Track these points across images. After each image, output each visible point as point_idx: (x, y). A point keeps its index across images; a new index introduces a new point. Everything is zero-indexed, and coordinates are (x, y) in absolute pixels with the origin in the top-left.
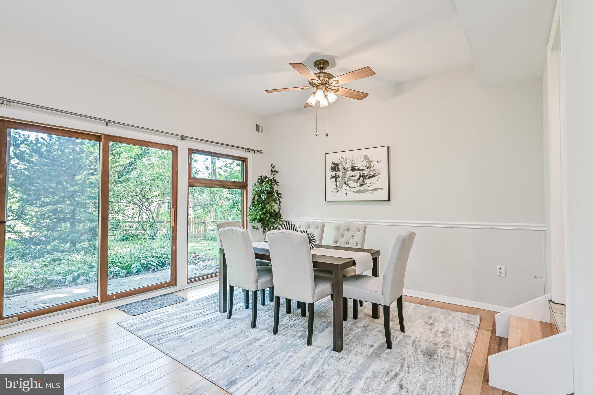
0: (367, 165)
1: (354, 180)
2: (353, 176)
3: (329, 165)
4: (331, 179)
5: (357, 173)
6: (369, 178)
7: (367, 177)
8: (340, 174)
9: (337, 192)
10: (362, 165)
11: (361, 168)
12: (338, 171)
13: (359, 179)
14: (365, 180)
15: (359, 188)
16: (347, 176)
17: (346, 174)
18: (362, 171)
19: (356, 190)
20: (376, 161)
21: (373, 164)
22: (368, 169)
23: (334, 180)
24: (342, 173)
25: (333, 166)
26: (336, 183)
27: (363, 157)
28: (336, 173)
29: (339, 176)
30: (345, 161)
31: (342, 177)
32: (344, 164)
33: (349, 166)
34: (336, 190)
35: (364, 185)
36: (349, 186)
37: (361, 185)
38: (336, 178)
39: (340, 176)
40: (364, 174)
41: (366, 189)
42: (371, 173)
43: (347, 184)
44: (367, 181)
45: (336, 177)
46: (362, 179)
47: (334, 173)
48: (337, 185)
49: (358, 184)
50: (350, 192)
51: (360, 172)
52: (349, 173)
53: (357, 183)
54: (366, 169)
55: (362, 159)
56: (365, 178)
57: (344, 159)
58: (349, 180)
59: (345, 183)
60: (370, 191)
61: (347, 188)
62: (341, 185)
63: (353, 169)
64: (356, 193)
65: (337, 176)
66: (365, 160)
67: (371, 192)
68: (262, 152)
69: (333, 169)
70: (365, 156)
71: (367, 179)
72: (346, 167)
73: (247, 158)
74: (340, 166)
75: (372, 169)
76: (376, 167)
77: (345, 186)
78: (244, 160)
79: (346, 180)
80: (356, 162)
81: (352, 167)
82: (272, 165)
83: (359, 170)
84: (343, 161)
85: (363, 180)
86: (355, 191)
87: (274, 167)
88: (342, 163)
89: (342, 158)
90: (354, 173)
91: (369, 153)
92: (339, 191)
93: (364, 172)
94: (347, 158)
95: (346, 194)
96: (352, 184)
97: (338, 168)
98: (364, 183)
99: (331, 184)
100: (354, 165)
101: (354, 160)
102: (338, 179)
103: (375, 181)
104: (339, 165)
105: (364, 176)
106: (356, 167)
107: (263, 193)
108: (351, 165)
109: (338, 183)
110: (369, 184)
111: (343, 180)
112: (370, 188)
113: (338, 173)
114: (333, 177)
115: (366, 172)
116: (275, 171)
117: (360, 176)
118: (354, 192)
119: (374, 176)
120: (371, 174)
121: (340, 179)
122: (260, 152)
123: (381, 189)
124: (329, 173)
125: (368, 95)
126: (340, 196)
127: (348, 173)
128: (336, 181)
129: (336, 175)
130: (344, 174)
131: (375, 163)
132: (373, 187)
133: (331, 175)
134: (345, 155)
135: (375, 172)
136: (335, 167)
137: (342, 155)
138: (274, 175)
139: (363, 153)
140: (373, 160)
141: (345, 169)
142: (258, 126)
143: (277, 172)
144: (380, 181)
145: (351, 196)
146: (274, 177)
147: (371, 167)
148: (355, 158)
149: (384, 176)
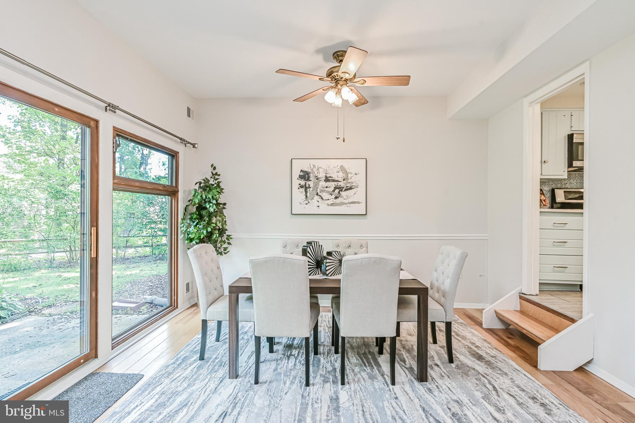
0: (343, 176)
1: (328, 192)
2: (327, 187)
3: (297, 173)
4: (298, 189)
5: (332, 185)
6: (346, 190)
7: (344, 189)
8: (311, 184)
9: (306, 204)
10: (339, 176)
11: (337, 179)
12: (308, 180)
13: (334, 191)
14: (341, 192)
15: (334, 201)
16: (320, 187)
17: (319, 184)
18: (338, 183)
19: (330, 202)
20: (354, 173)
21: (350, 175)
22: (345, 181)
23: (303, 190)
24: (314, 182)
25: (302, 174)
26: (306, 194)
27: (339, 167)
28: (306, 183)
29: (309, 186)
30: (318, 169)
31: (314, 187)
32: (316, 173)
33: (322, 175)
34: (306, 202)
35: (339, 198)
36: (322, 198)
37: (336, 198)
38: (306, 188)
39: (312, 186)
40: (340, 185)
41: (342, 201)
42: (348, 185)
43: (320, 196)
44: (343, 193)
45: (305, 186)
46: (337, 191)
47: (303, 182)
48: (306, 196)
49: (333, 197)
50: (323, 205)
51: (336, 183)
52: (322, 184)
53: (332, 195)
54: (342, 180)
55: (338, 170)
56: (342, 190)
57: (316, 167)
58: (322, 191)
59: (317, 194)
60: (346, 204)
61: (320, 200)
62: (312, 196)
63: (327, 180)
64: (331, 205)
65: (307, 186)
66: (342, 170)
67: (348, 205)
68: (196, 146)
69: (301, 177)
70: (342, 166)
71: (343, 191)
72: (319, 176)
73: (178, 153)
74: (311, 175)
75: (349, 181)
76: (353, 179)
77: (316, 198)
78: (173, 155)
79: (319, 191)
80: (330, 172)
81: (326, 177)
82: (212, 165)
83: (334, 181)
84: (315, 170)
85: (339, 193)
86: (330, 204)
87: (215, 168)
88: (313, 172)
89: (314, 166)
90: (328, 184)
91: (347, 164)
92: (309, 203)
93: (340, 183)
94: (319, 166)
95: (319, 207)
96: (325, 195)
97: (309, 177)
98: (340, 195)
99: (299, 195)
100: (328, 175)
101: (328, 169)
102: (308, 189)
103: (352, 194)
104: (309, 174)
105: (340, 189)
106: (330, 177)
107: (210, 202)
108: (324, 175)
109: (308, 195)
110: (346, 197)
111: (315, 191)
112: (346, 201)
113: (308, 183)
114: (302, 187)
115: (342, 184)
116: (216, 174)
117: (336, 188)
118: (328, 204)
119: (351, 188)
120: (348, 187)
121: (311, 189)
122: (194, 145)
123: (359, 203)
124: (297, 182)
125: (367, 102)
126: (312, 208)
127: (320, 183)
128: (306, 192)
129: (305, 185)
130: (316, 185)
131: (352, 175)
132: (350, 201)
133: (300, 184)
134: (317, 163)
135: (352, 185)
136: (305, 176)
137: (313, 162)
138: (218, 179)
139: (339, 163)
140: (351, 171)
141: (317, 179)
142: (189, 109)
143: (219, 175)
144: (358, 194)
145: (324, 209)
146: (219, 183)
147: (348, 179)
148: (329, 167)
149: (361, 190)
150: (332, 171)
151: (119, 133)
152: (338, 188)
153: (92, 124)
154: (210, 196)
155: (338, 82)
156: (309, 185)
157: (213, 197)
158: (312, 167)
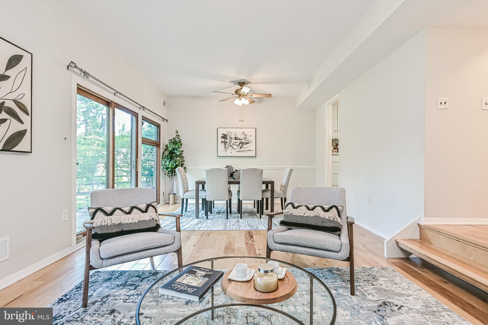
0: (244, 137)
1: (236, 145)
2: (236, 143)
3: (220, 135)
4: (221, 143)
5: (239, 141)
6: (245, 144)
7: (244, 144)
8: (228, 141)
10: (242, 137)
11: (241, 138)
12: (226, 139)
13: (239, 144)
14: (243, 145)
15: (240, 149)
16: (232, 142)
19: (237, 150)
20: (249, 135)
21: (247, 137)
25: (223, 136)
26: (225, 146)
27: (242, 132)
28: (225, 140)
30: (231, 133)
31: (229, 142)
32: (230, 135)
33: (233, 136)
34: (225, 150)
35: (242, 148)
36: (233, 148)
37: (241, 148)
38: (225, 143)
39: (228, 142)
41: (244, 150)
42: (247, 141)
43: (232, 147)
44: (244, 146)
46: (241, 144)
47: (223, 140)
48: (225, 147)
49: (239, 147)
50: (234, 151)
51: (240, 140)
52: (234, 141)
54: (244, 139)
55: (241, 134)
56: (243, 144)
58: (233, 145)
59: (231, 146)
60: (246, 151)
61: (232, 149)
62: (228, 147)
63: (236, 139)
64: (238, 152)
65: (226, 142)
66: (243, 134)
67: (247, 152)
68: (168, 121)
69: (222, 137)
70: (243, 132)
72: (232, 137)
73: (160, 125)
74: (228, 136)
75: (247, 140)
76: (249, 138)
77: (230, 148)
78: (158, 126)
79: (231, 145)
81: (235, 137)
82: (176, 131)
83: (239, 139)
84: (230, 134)
85: (242, 145)
86: (237, 151)
87: (177, 133)
88: (229, 135)
89: (229, 132)
90: (236, 141)
91: (246, 131)
92: (227, 150)
93: (242, 141)
94: (232, 132)
95: (232, 152)
96: (235, 147)
97: (226, 137)
99: (221, 146)
100: (236, 137)
101: (236, 134)
102: (226, 144)
103: (249, 146)
105: (243, 143)
106: (237, 137)
107: (177, 150)
108: (235, 136)
109: (226, 146)
110: (245, 148)
111: (230, 145)
113: (226, 140)
114: (223, 142)
115: (243, 141)
116: (178, 135)
117: (240, 143)
119: (248, 143)
120: (246, 142)
121: (228, 144)
123: (252, 150)
124: (220, 140)
125: (255, 102)
126: (228, 153)
127: (232, 141)
128: (225, 145)
129: (225, 141)
130: (230, 142)
131: (248, 137)
132: (248, 149)
133: (222, 141)
134: (231, 130)
135: (249, 141)
136: (224, 137)
137: (228, 130)
138: (180, 138)
139: (242, 130)
140: (248, 134)
141: (231, 138)
142: (164, 102)
143: (180, 136)
144: (251, 146)
145: (235, 154)
146: (180, 140)
147: (246, 138)
148: (237, 132)
149: (253, 144)
150: (238, 134)
151: (144, 119)
152: (242, 143)
153: (136, 115)
154: (177, 147)
155: (240, 95)
156: (227, 141)
157: (178, 147)
158: (228, 132)
